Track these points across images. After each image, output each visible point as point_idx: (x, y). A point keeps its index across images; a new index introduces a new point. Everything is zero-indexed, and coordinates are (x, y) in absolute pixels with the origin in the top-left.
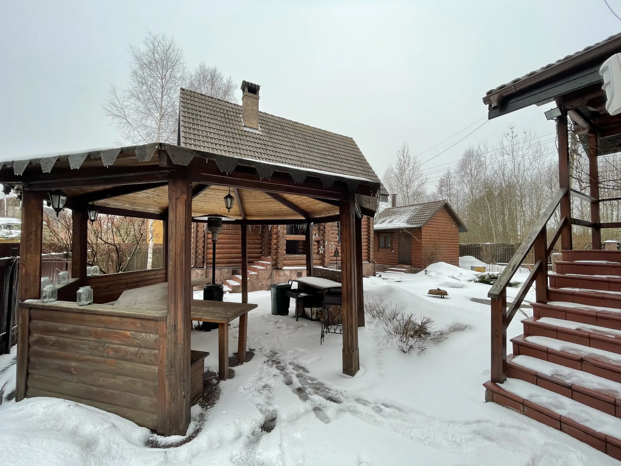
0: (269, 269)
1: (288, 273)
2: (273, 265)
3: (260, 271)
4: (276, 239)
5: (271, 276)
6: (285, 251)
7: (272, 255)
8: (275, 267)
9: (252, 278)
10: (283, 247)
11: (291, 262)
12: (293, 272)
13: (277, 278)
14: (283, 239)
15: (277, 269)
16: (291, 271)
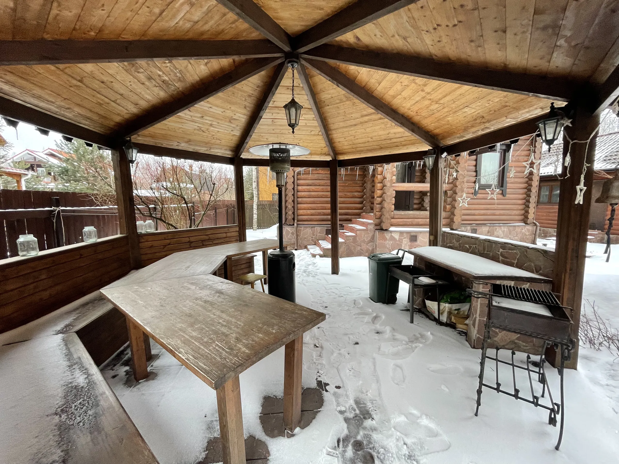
0: (370, 230)
1: (397, 236)
2: (376, 225)
3: (358, 232)
4: (381, 190)
5: (373, 239)
6: (393, 207)
7: (375, 211)
8: (378, 227)
9: (348, 240)
10: (391, 200)
11: (401, 222)
12: (405, 234)
13: (381, 241)
14: (391, 189)
15: (382, 229)
16: (401, 233)
